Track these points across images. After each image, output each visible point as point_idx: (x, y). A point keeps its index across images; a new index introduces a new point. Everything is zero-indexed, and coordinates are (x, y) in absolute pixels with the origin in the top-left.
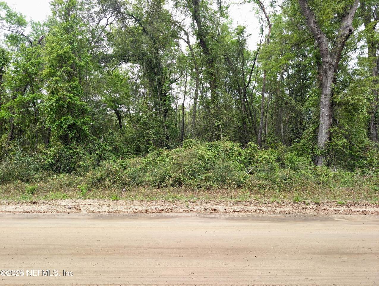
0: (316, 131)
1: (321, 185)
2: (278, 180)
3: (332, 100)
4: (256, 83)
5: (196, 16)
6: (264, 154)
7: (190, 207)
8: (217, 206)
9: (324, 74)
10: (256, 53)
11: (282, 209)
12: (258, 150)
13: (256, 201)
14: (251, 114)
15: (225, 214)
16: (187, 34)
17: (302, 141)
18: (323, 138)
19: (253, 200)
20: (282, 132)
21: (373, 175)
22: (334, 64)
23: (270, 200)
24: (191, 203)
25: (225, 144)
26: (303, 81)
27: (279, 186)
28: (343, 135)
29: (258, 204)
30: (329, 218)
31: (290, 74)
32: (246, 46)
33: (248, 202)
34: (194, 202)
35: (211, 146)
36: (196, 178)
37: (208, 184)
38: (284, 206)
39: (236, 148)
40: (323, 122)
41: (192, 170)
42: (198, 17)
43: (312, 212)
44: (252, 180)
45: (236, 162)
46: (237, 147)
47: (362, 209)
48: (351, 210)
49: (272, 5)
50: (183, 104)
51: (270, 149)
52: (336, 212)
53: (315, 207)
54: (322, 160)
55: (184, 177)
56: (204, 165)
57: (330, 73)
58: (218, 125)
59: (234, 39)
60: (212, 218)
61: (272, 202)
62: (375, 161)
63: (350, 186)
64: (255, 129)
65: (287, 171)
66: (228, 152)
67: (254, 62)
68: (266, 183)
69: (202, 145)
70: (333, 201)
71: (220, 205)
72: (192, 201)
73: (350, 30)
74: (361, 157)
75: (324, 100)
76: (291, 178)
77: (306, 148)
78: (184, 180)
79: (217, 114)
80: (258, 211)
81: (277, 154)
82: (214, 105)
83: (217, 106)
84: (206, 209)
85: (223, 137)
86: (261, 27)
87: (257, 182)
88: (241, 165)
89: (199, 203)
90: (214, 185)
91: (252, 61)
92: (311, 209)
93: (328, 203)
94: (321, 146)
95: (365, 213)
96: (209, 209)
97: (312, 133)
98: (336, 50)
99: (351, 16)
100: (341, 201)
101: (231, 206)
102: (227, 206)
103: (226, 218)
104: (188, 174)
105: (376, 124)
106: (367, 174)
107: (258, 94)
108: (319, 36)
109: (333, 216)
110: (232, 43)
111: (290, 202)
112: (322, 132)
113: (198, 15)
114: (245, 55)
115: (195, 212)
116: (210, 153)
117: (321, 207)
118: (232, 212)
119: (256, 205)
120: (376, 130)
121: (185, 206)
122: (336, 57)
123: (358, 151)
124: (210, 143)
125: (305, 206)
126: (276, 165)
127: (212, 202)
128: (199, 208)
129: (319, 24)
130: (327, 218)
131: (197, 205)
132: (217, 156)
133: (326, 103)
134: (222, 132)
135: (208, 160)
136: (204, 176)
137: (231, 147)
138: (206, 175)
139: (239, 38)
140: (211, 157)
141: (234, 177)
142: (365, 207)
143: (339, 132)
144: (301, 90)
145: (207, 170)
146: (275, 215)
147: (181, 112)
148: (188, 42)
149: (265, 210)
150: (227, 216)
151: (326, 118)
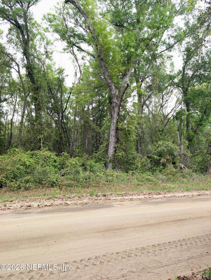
0: (107, 146)
1: (108, 182)
2: (81, 180)
3: (117, 126)
4: (71, 110)
5: (26, 53)
6: (73, 161)
7: (8, 205)
8: (32, 203)
9: (113, 110)
10: (71, 89)
11: (81, 202)
12: (69, 158)
13: (63, 197)
14: (66, 131)
15: (38, 209)
16: (18, 65)
17: (99, 153)
18: (111, 151)
19: (61, 196)
20: (87, 146)
21: (138, 175)
22: (118, 104)
23: (73, 195)
24: (9, 202)
25: (44, 154)
26: (102, 112)
27: (81, 184)
28: (123, 149)
29: (64, 199)
30: (111, 205)
31: (94, 106)
32: (65, 82)
33: (57, 198)
34: (12, 201)
35: (33, 155)
36: (17, 181)
37: (27, 185)
38: (83, 199)
39: (52, 157)
40: (111, 140)
41: (14, 174)
42: (27, 55)
43: (101, 202)
44: (62, 181)
45: (51, 167)
46: (54, 156)
47: (130, 197)
48: (124, 198)
49: (83, 59)
50: (12, 120)
51: (77, 158)
52: (115, 201)
53: (103, 198)
54: (110, 165)
55: (5, 180)
56: (25, 170)
57: (116, 109)
58: (39, 138)
59: (56, 76)
60: (26, 213)
61: (75, 196)
62: (139, 166)
63: (125, 182)
64: (69, 142)
65: (87, 173)
66: (46, 159)
67: (70, 95)
68: (72, 182)
69: (24, 153)
70: (114, 193)
71: (34, 202)
72: (10, 200)
73: (128, 85)
74: (132, 164)
75: (112, 126)
76: (90, 178)
77: (101, 157)
78: (6, 183)
79: (39, 130)
80: (64, 204)
81: (82, 161)
82: (37, 122)
83: (40, 124)
84: (22, 206)
85: (43, 147)
86: (75, 72)
87: (66, 182)
88: (56, 169)
89: (16, 201)
90: (32, 186)
91: (68, 94)
92: (100, 199)
93: (111, 194)
94: (110, 156)
95: (132, 200)
96: (25, 206)
97: (105, 147)
98: (120, 96)
99: (128, 76)
100: (119, 193)
101: (44, 202)
102: (40, 202)
103: (38, 212)
104: (10, 178)
105: (141, 143)
106: (135, 174)
107: (72, 118)
108: (110, 85)
109: (113, 203)
110: (54, 79)
111: (87, 196)
112: (111, 147)
113: (28, 53)
114: (63, 89)
115: (12, 209)
116: (31, 160)
117: (107, 198)
118: (43, 207)
119: (63, 200)
120: (141, 147)
121: (3, 205)
122: (120, 99)
123: (130, 160)
124: (32, 152)
125: (96, 198)
126: (80, 169)
127: (28, 200)
128: (15, 206)
129: (111, 77)
130: (109, 205)
131: (14, 203)
132: (37, 163)
133: (114, 128)
134: (43, 144)
135: (29, 165)
136: (24, 179)
137: (49, 155)
138: (26, 178)
139: (59, 76)
140: (32, 164)
141: (49, 179)
142: (132, 196)
143: (120, 147)
144: (100, 118)
145: (28, 174)
146: (76, 206)
147: (10, 126)
148: (19, 72)
149: (69, 203)
150: (39, 210)
151: (113, 138)
